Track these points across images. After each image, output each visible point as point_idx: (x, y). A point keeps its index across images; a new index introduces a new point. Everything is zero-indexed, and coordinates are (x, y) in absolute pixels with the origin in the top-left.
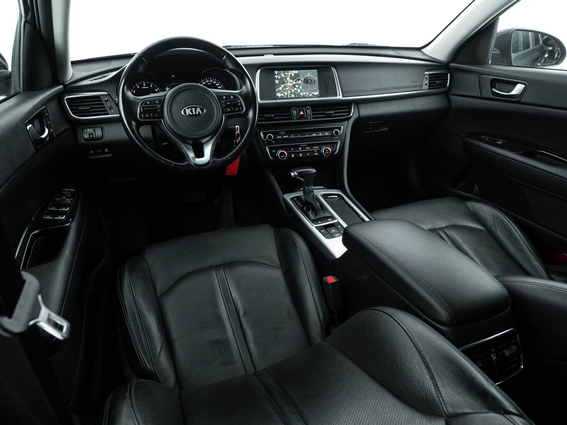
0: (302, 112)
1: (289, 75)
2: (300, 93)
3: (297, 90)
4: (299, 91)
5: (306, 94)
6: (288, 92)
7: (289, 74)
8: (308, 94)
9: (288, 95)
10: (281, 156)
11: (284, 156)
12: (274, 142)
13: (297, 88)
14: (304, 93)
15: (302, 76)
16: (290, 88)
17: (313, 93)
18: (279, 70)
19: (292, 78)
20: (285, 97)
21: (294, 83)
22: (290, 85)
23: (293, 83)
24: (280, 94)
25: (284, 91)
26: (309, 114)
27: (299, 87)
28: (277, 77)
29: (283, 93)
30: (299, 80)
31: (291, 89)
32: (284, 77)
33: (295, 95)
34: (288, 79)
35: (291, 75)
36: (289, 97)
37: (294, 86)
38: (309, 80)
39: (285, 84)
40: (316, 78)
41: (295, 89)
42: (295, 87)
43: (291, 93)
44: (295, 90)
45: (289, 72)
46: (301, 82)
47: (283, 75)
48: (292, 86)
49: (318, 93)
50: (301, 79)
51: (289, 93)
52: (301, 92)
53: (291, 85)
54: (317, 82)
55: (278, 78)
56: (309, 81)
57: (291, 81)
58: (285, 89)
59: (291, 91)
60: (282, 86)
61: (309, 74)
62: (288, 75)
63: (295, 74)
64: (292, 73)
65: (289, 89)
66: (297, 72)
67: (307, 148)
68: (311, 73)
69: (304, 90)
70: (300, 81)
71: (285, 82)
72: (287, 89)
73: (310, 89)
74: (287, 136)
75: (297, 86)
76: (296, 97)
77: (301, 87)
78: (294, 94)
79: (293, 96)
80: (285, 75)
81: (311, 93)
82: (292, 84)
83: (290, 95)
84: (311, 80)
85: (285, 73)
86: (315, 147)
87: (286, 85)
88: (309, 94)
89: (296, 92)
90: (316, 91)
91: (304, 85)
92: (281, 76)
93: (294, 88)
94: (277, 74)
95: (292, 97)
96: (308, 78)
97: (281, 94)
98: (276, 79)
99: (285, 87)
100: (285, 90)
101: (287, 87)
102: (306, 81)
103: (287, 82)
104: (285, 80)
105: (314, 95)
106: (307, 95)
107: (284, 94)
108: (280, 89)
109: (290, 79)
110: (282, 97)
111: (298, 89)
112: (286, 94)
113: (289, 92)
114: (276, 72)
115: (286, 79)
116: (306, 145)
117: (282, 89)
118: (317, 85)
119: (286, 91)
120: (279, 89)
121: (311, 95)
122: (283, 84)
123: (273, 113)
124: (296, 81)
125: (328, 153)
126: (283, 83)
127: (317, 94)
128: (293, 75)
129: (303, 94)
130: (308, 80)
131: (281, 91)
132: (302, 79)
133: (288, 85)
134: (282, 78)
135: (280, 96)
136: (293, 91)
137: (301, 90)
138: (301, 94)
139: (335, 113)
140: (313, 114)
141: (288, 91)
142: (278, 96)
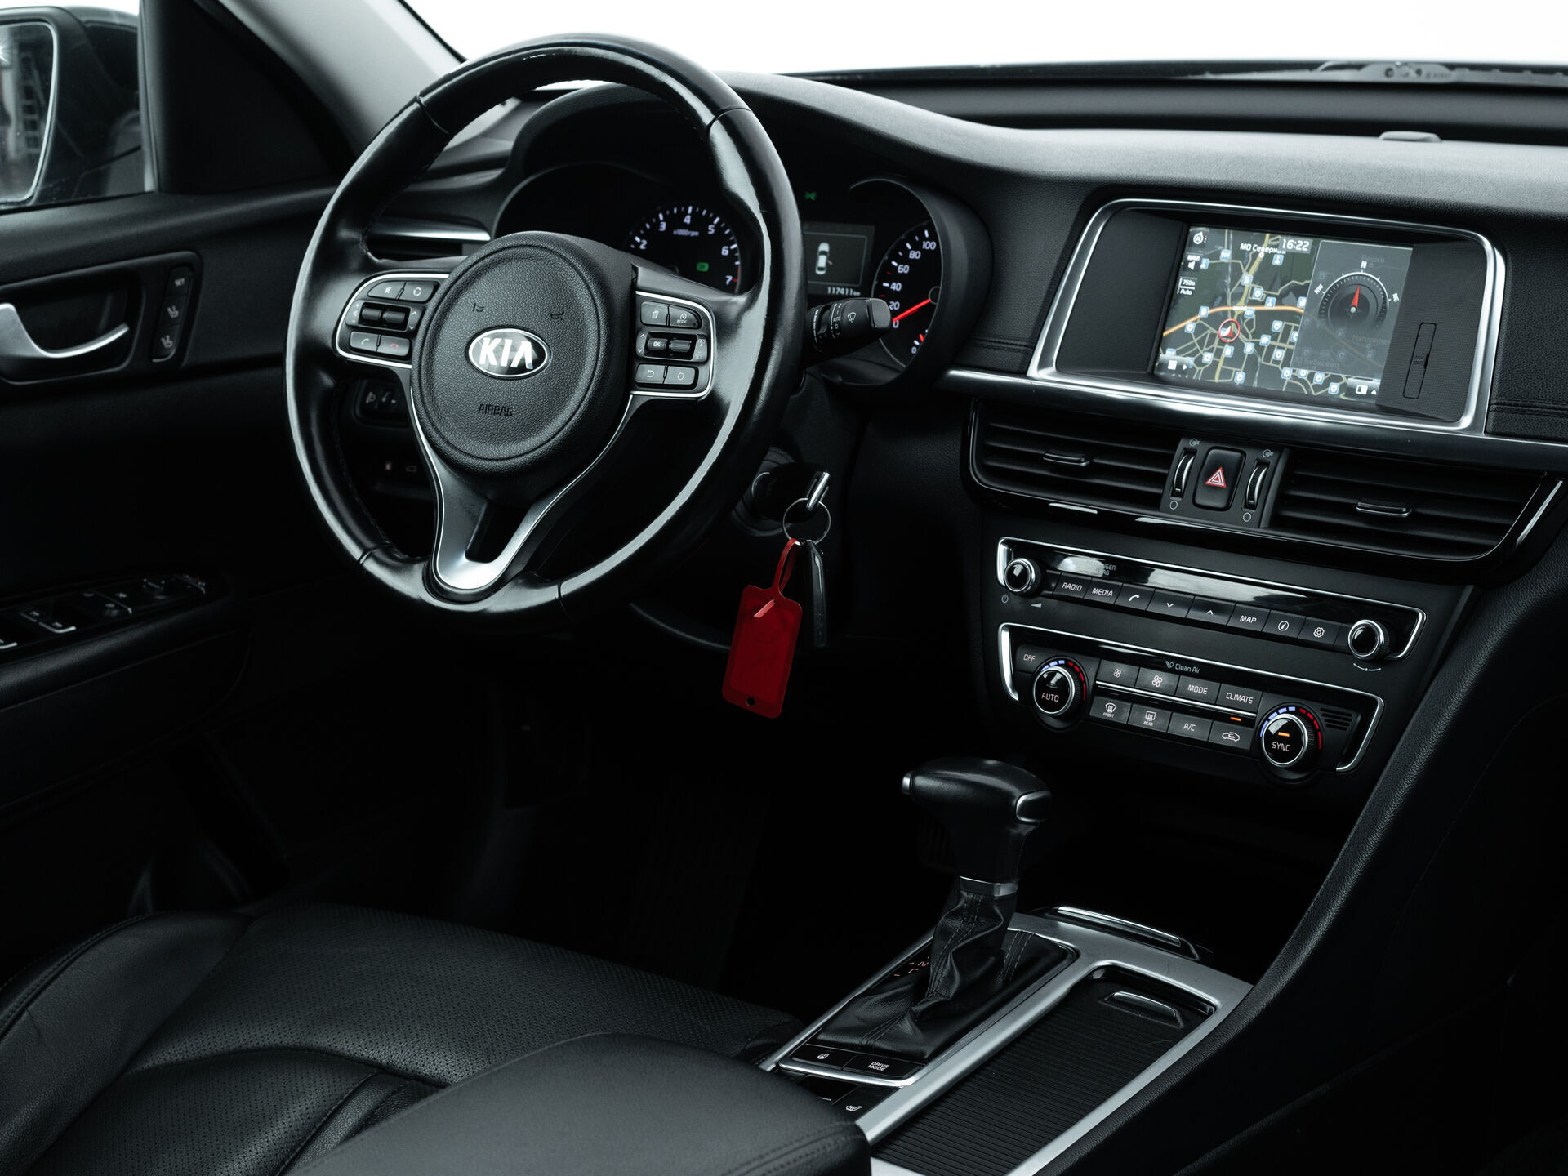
0: (1219, 473)
1: (1261, 255)
2: (1279, 366)
3: (1271, 348)
4: (1279, 354)
5: (1311, 377)
6: (1218, 353)
7: (1263, 250)
8: (1319, 378)
9: (1215, 364)
10: (1044, 696)
11: (1056, 698)
12: (1039, 605)
13: (1274, 337)
14: (1303, 373)
15: (1323, 274)
16: (1238, 332)
17: (1352, 381)
18: (1217, 221)
19: (1268, 276)
20: (1198, 376)
21: (1270, 305)
22: (1242, 315)
23: (1263, 304)
24: (1178, 353)
25: (1201, 343)
26: (1251, 496)
27: (1287, 330)
28: (1197, 258)
29: (1197, 351)
30: (1300, 291)
31: (1242, 337)
32: (1228, 264)
33: (1249, 377)
34: (1247, 279)
35: (1269, 257)
36: (1217, 380)
37: (1264, 321)
38: (1357, 296)
39: (1224, 303)
40: (1396, 297)
41: (1265, 340)
42: (1267, 330)
43: (1236, 360)
44: (1258, 347)
45: (1261, 244)
46: (1308, 307)
47: (1226, 255)
48: (1250, 324)
49: (1376, 383)
50: (1315, 286)
51: (1226, 359)
52: (1286, 363)
53: (1250, 312)
54: (1391, 320)
55: (1198, 264)
56: (1353, 310)
57: (1259, 293)
58: (1211, 330)
59: (1238, 346)
60: (1204, 311)
61: (1364, 265)
62: (1257, 254)
63: (1290, 256)
64: (1276, 247)
65: (1232, 335)
66: (1303, 245)
67: (1191, 688)
68: (1376, 264)
69: (1307, 351)
70: (1303, 302)
71: (1224, 296)
72: (1224, 332)
73: (1342, 355)
74: (1111, 593)
75: (1277, 326)
76: (1255, 384)
77: (1294, 336)
78: (1251, 365)
79: (1240, 377)
80: (1237, 254)
81: (1337, 379)
82: (1257, 312)
83: (1223, 371)
84: (1364, 304)
85: (1244, 247)
86: (1239, 698)
87: (1225, 312)
88: (1326, 384)
89: (1261, 360)
90: (1368, 375)
91: (1320, 324)
92: (1217, 255)
93: (1257, 335)
94: (1202, 246)
95: (1233, 385)
96: (1351, 290)
97: (1180, 358)
98: (1186, 268)
99: (1215, 320)
100: (1213, 336)
101: (1226, 326)
102: (1336, 306)
103: (1236, 298)
104: (1228, 281)
105: (1350, 390)
106: (1317, 387)
107: (1199, 362)
108: (1190, 326)
109: (1257, 280)
110: (1184, 373)
111: (1277, 344)
112: (1208, 358)
113: (1228, 351)
114: (1199, 236)
115: (1237, 274)
116: (1196, 670)
117: (1200, 329)
118: (1382, 340)
119: (1215, 345)
120: (1184, 327)
121: (1334, 388)
122: (1211, 307)
123: (1088, 451)
124: (1279, 302)
125: (1284, 747)
126: (1215, 298)
127: (1369, 391)
128: (1278, 261)
129: (1294, 378)
130: (1348, 301)
131: (1188, 337)
132: (1317, 291)
133: (1233, 313)
134: (1217, 270)
135: (1172, 366)
136: (1249, 348)
137: (1289, 353)
138: (1287, 373)
139: (1416, 520)
140: (1282, 500)
141: (1222, 343)
142: (1164, 365)
